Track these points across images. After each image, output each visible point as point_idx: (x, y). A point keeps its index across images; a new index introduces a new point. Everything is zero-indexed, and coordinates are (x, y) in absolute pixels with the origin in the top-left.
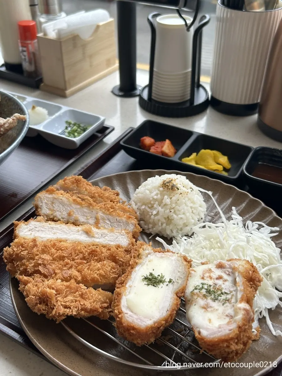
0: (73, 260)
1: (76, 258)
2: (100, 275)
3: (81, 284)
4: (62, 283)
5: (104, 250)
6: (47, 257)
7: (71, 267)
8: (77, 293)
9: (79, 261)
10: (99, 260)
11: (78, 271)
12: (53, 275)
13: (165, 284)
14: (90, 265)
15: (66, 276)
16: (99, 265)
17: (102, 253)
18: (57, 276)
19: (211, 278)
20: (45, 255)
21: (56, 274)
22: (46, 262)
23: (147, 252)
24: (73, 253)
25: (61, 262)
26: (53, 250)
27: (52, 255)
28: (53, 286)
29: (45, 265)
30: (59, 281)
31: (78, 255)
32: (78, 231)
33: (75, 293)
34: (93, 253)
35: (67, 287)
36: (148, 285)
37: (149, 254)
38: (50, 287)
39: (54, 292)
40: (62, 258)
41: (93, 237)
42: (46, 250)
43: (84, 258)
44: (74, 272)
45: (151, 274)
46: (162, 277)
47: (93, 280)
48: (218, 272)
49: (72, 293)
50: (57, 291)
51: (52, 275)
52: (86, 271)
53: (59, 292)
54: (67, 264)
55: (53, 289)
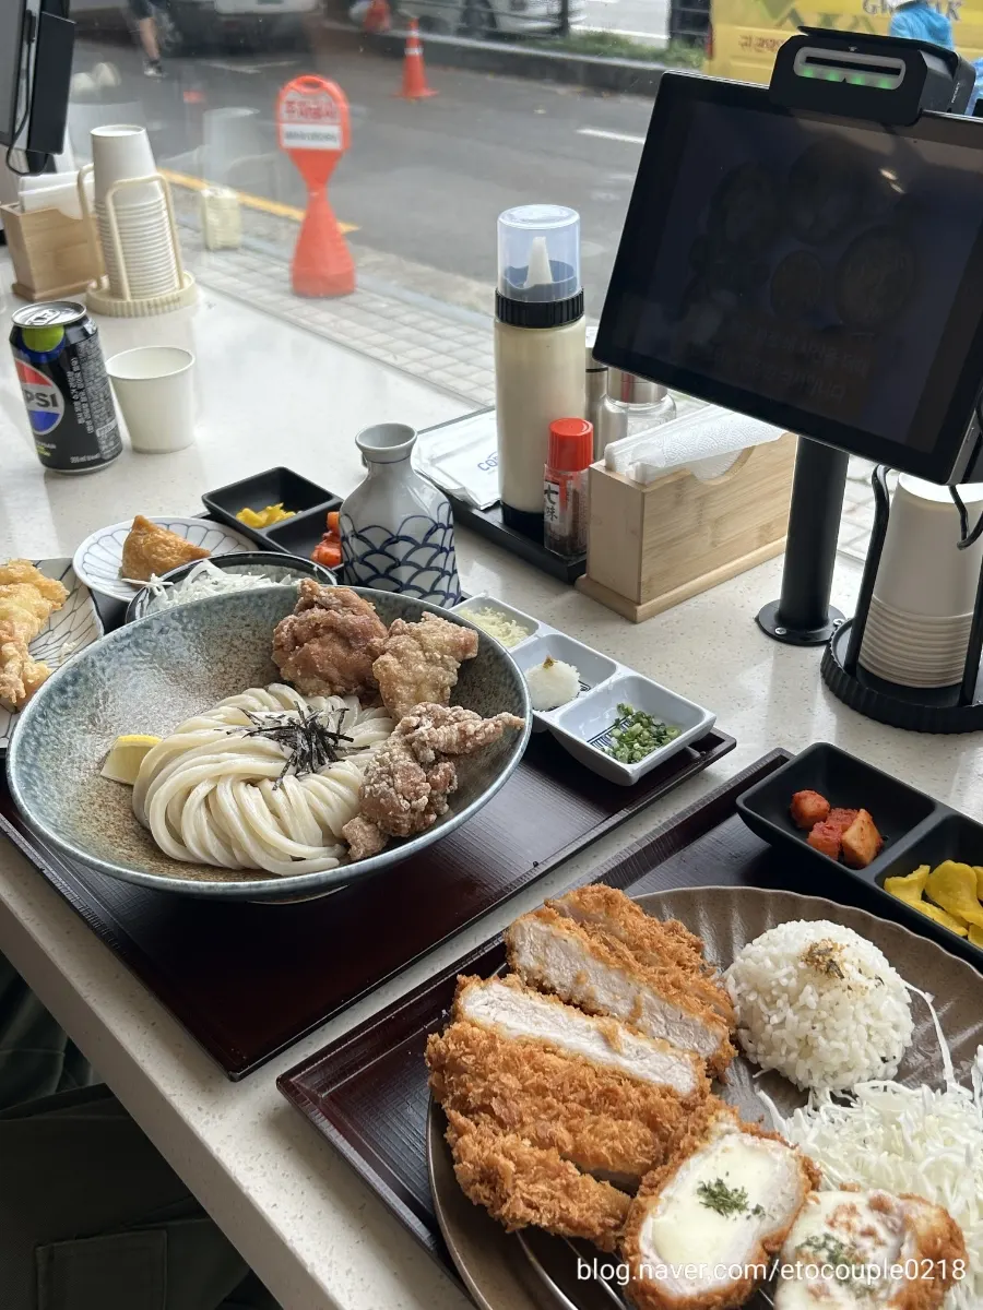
0: (565, 1100)
1: (571, 1097)
2: (613, 1151)
3: (569, 1163)
4: (532, 1149)
5: (634, 1093)
6: (511, 1081)
7: (556, 1117)
8: (558, 1180)
9: (575, 1106)
10: (619, 1116)
11: (570, 1130)
12: (518, 1126)
13: (745, 1213)
14: (596, 1123)
15: (542, 1134)
16: (615, 1127)
17: (629, 1099)
18: (526, 1131)
19: (849, 1227)
20: (509, 1075)
21: (523, 1124)
22: (507, 1093)
23: (724, 1126)
24: (567, 1086)
25: (539, 1100)
26: (527, 1068)
27: (522, 1079)
28: (513, 1153)
29: (504, 1100)
30: (527, 1142)
31: (576, 1091)
32: (588, 1030)
33: (554, 1179)
34: (608, 1095)
35: (541, 1162)
36: (708, 1206)
37: (729, 1132)
38: (507, 1154)
39: (512, 1166)
40: (541, 1091)
41: (618, 1052)
42: (512, 1064)
43: (586, 1102)
44: (560, 1131)
45: (720, 1183)
46: (742, 1197)
47: (597, 1157)
48: (869, 1219)
49: (549, 1177)
50: (517, 1164)
51: (514, 1123)
52: (586, 1136)
53: (522, 1168)
54: (550, 1107)
55: (511, 1158)
